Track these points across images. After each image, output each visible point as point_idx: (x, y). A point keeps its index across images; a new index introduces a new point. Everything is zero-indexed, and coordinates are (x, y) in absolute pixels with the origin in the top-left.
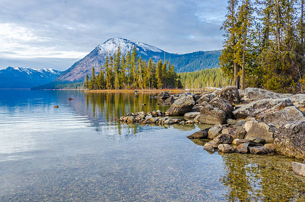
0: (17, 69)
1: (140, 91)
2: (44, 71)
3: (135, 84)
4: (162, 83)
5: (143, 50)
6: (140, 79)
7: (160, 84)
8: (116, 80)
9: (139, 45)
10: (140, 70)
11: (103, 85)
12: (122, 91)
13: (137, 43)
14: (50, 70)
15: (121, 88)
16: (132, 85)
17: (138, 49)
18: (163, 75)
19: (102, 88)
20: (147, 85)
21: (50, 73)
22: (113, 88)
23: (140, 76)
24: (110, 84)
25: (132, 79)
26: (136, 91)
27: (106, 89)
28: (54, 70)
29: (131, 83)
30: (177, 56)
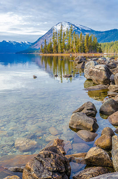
0: (8, 41)
1: (74, 55)
2: (22, 42)
3: (71, 50)
4: (88, 49)
5: (79, 29)
6: (74, 46)
7: (87, 50)
8: (59, 48)
9: (77, 26)
10: (74, 40)
11: (51, 51)
12: (63, 55)
13: (76, 25)
14: (26, 42)
15: (62, 53)
16: (69, 51)
17: (76, 28)
18: (89, 44)
19: (50, 53)
20: (79, 51)
21: (26, 44)
22: (57, 53)
23: (74, 45)
24: (55, 50)
25: (69, 46)
26: (71, 55)
27: (53, 53)
28: (28, 42)
29: (68, 50)
30: (100, 32)
